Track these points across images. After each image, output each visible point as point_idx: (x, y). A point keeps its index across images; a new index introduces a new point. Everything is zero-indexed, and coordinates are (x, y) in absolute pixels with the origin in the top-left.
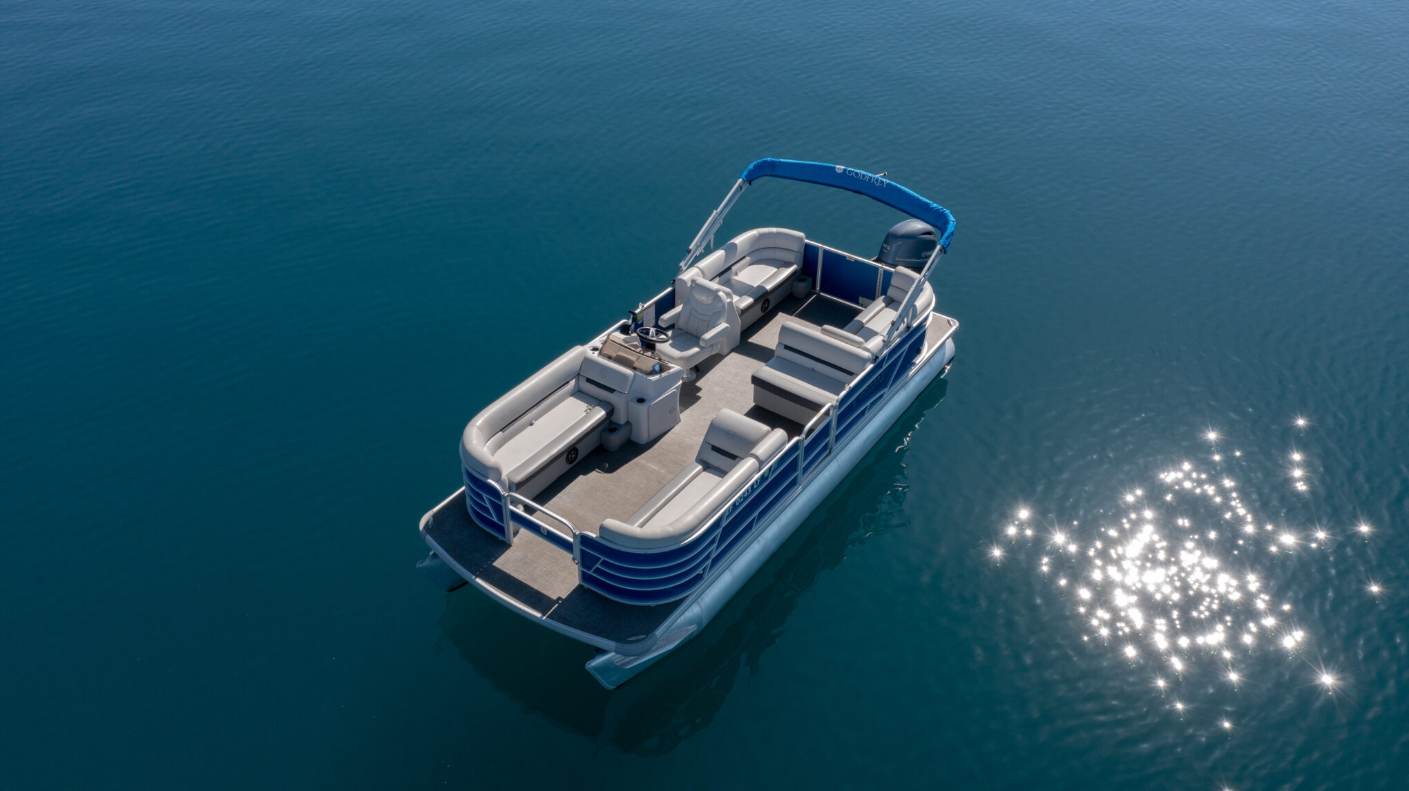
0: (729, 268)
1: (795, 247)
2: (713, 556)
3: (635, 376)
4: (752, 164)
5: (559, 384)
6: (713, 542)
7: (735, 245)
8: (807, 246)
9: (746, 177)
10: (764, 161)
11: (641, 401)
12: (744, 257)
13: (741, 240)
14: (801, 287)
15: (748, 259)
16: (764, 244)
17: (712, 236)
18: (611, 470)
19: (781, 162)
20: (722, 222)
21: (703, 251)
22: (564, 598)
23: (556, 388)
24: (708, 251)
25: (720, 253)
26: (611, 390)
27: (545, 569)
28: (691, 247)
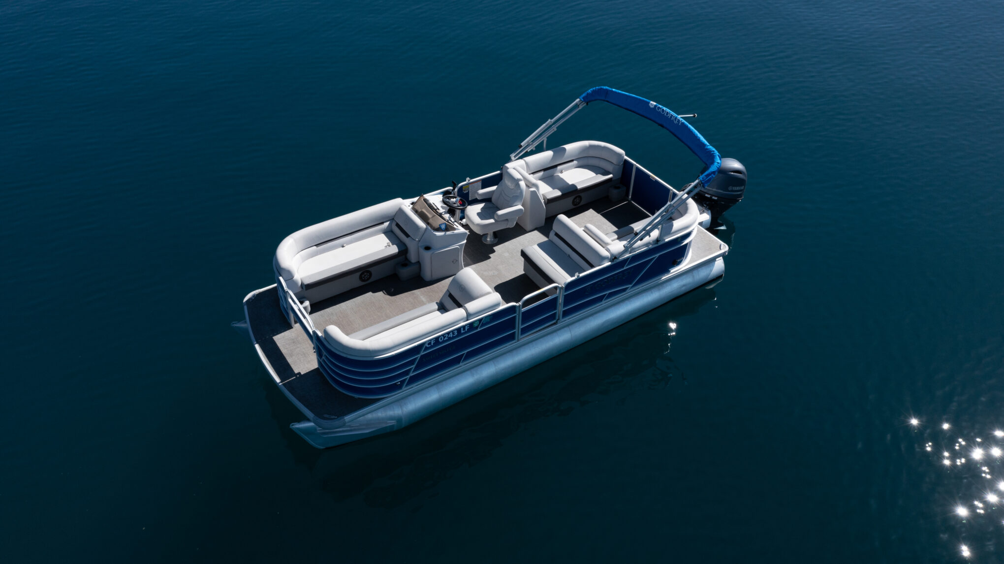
0: (556, 166)
1: (614, 161)
2: (411, 374)
3: (426, 229)
4: (591, 89)
5: (376, 222)
6: (412, 362)
7: (565, 149)
8: (626, 161)
9: (583, 98)
10: (602, 88)
11: (428, 248)
12: (572, 161)
13: (571, 147)
14: (614, 193)
15: (575, 162)
16: (592, 153)
17: (544, 139)
18: (392, 294)
19: (612, 91)
20: (555, 129)
21: (534, 149)
22: (302, 374)
23: (372, 225)
24: (539, 149)
25: (549, 154)
26: (407, 236)
27: (304, 350)
28: (522, 144)
